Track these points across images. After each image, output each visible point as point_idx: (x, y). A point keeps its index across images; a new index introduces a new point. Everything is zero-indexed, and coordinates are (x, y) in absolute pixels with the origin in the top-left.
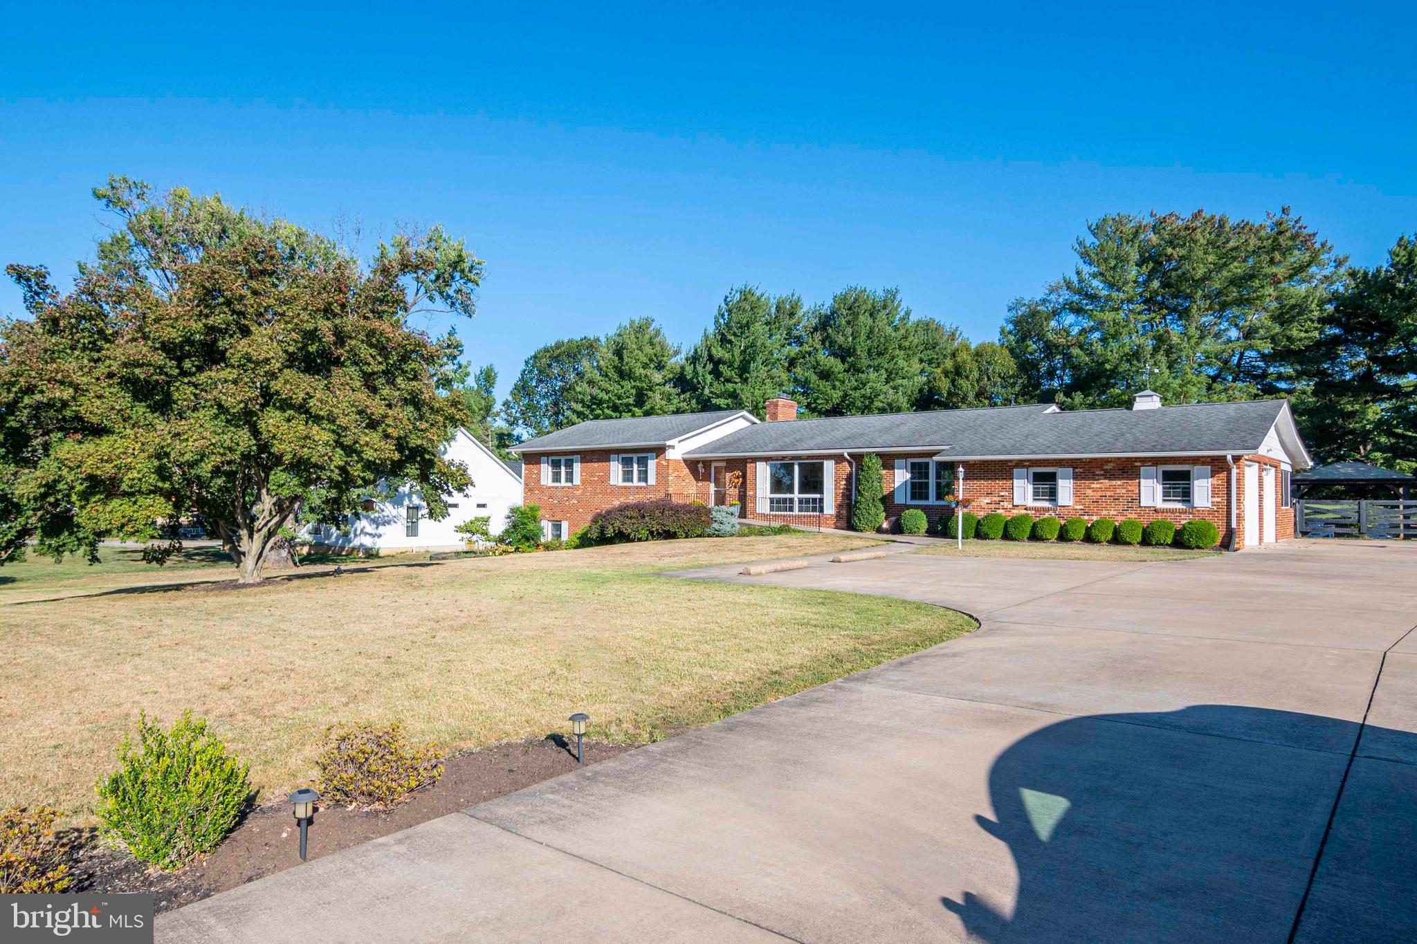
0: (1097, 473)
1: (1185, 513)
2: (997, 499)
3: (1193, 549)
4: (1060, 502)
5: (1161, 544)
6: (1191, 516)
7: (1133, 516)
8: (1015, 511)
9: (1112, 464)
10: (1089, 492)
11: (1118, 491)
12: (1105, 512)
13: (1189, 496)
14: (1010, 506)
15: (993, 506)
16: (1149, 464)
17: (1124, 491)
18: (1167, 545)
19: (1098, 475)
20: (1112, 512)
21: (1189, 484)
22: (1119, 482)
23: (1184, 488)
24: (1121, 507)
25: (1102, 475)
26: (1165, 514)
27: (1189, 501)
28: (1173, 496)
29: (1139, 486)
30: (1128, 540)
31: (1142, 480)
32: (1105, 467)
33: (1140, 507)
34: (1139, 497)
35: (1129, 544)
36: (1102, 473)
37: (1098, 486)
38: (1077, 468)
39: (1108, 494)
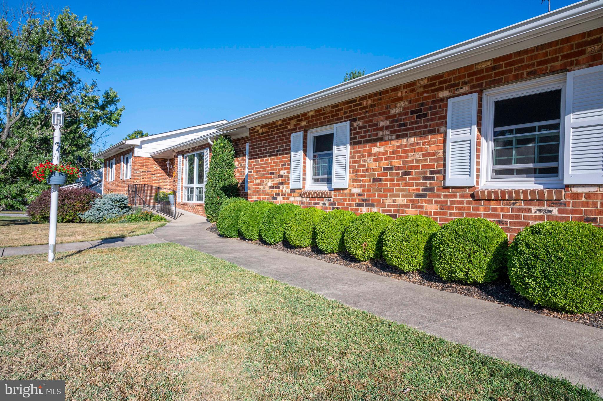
0: (381, 124)
1: (541, 200)
2: (277, 181)
3: (539, 308)
4: (335, 184)
5: (460, 282)
6: (555, 211)
7: (432, 208)
8: (292, 199)
9: (402, 104)
10: (370, 162)
11: (410, 157)
12: (389, 200)
13: (556, 159)
14: (288, 191)
15: (275, 191)
16: (465, 89)
17: (419, 155)
18: (475, 284)
19: (381, 129)
20: (401, 201)
21: (557, 126)
22: (412, 140)
23: (542, 139)
24: (412, 190)
25: (387, 128)
26: (493, 204)
27: (554, 171)
28: (519, 161)
29: (445, 141)
30: (394, 262)
31: (450, 132)
32: (392, 112)
33: (445, 188)
34: (444, 165)
35: (397, 270)
36: (388, 123)
37: (382, 149)
38: (355, 120)
39: (396, 163)
